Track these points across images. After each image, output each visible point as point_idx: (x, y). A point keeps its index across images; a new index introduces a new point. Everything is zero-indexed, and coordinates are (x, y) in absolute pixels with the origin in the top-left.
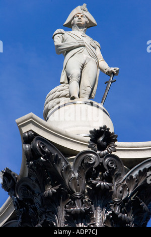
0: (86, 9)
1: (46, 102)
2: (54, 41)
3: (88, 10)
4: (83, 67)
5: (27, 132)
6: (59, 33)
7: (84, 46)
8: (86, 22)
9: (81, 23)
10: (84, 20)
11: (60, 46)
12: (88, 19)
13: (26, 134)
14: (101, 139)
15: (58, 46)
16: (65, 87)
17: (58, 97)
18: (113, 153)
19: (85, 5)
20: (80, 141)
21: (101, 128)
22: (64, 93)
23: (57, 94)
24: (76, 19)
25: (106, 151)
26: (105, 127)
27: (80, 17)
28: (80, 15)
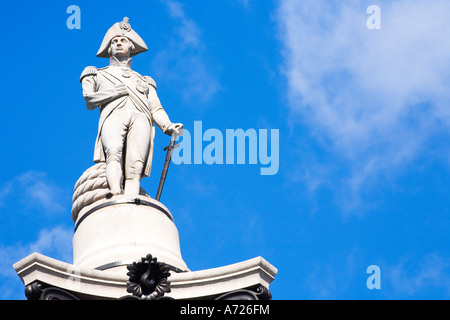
0: (128, 26)
1: (74, 196)
2: (82, 89)
3: (132, 27)
4: (127, 130)
5: (31, 284)
6: (88, 75)
7: (127, 95)
8: (130, 49)
9: (122, 52)
10: (126, 46)
11: (91, 98)
12: (133, 43)
13: (30, 288)
14: (145, 276)
15: (88, 98)
16: (101, 170)
17: (90, 189)
18: (166, 295)
19: (126, 19)
20: (116, 280)
21: (143, 260)
22: (99, 181)
23: (89, 183)
24: (114, 46)
25: (155, 293)
26: (149, 257)
27: (119, 42)
28: (119, 39)
